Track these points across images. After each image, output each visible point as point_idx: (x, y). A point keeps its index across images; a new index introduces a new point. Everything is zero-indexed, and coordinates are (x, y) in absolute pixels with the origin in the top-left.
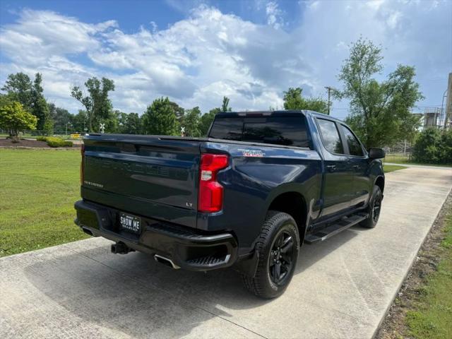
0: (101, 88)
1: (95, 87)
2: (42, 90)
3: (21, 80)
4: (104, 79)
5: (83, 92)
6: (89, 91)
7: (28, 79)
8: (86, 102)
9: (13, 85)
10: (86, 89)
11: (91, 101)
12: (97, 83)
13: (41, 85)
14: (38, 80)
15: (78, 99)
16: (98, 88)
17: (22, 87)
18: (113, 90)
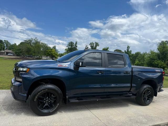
0: (94, 45)
1: (92, 45)
3: (72, 44)
4: (95, 42)
5: (89, 47)
6: (91, 46)
9: (69, 45)
12: (93, 44)
13: (77, 45)
16: (93, 45)
17: (72, 46)
18: (99, 46)
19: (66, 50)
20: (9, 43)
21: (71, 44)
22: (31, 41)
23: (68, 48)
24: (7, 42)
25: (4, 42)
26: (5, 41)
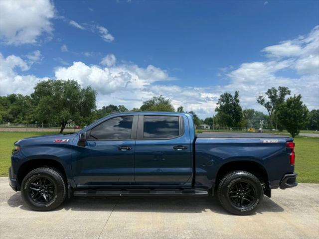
0: (278, 94)
1: (273, 94)
2: (238, 101)
4: (280, 87)
5: (265, 99)
6: (269, 97)
7: (231, 96)
8: (267, 106)
9: (223, 101)
10: (267, 96)
11: (271, 104)
12: (275, 91)
13: (238, 98)
14: (236, 96)
15: (262, 104)
16: (275, 94)
17: (227, 101)
18: (289, 94)
19: (217, 110)
20: (126, 109)
21: (226, 97)
22: (153, 103)
23: (221, 107)
24: (124, 107)
25: (119, 108)
26: (120, 106)
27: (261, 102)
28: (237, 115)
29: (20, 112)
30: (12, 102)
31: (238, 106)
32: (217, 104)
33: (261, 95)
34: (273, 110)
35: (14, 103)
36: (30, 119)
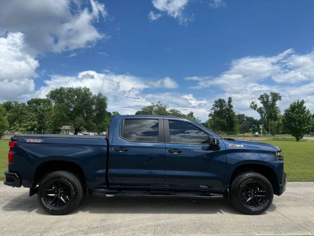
7: (224, 102)
8: (260, 111)
10: (259, 101)
11: (263, 110)
14: (230, 101)
15: (255, 109)
27: (254, 107)
28: (231, 120)
29: (16, 119)
30: (8, 110)
31: (232, 111)
32: (212, 109)
33: (254, 101)
34: (265, 115)
35: (10, 111)
36: (27, 126)
